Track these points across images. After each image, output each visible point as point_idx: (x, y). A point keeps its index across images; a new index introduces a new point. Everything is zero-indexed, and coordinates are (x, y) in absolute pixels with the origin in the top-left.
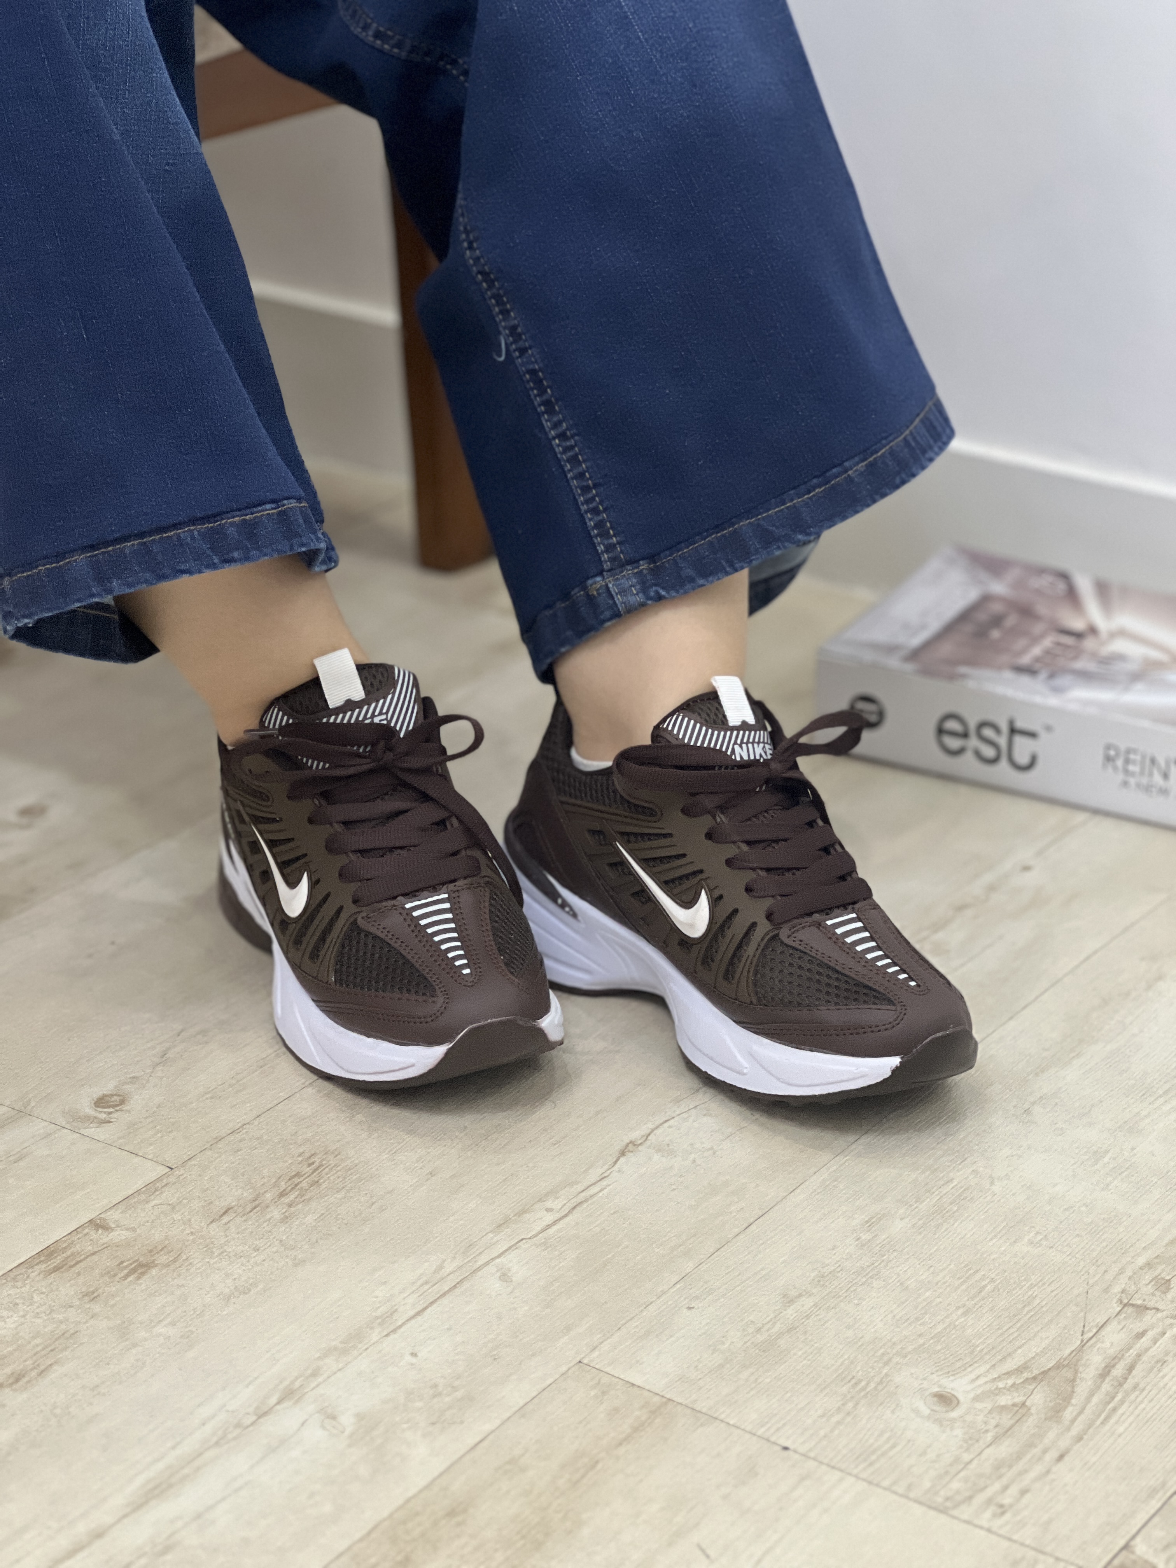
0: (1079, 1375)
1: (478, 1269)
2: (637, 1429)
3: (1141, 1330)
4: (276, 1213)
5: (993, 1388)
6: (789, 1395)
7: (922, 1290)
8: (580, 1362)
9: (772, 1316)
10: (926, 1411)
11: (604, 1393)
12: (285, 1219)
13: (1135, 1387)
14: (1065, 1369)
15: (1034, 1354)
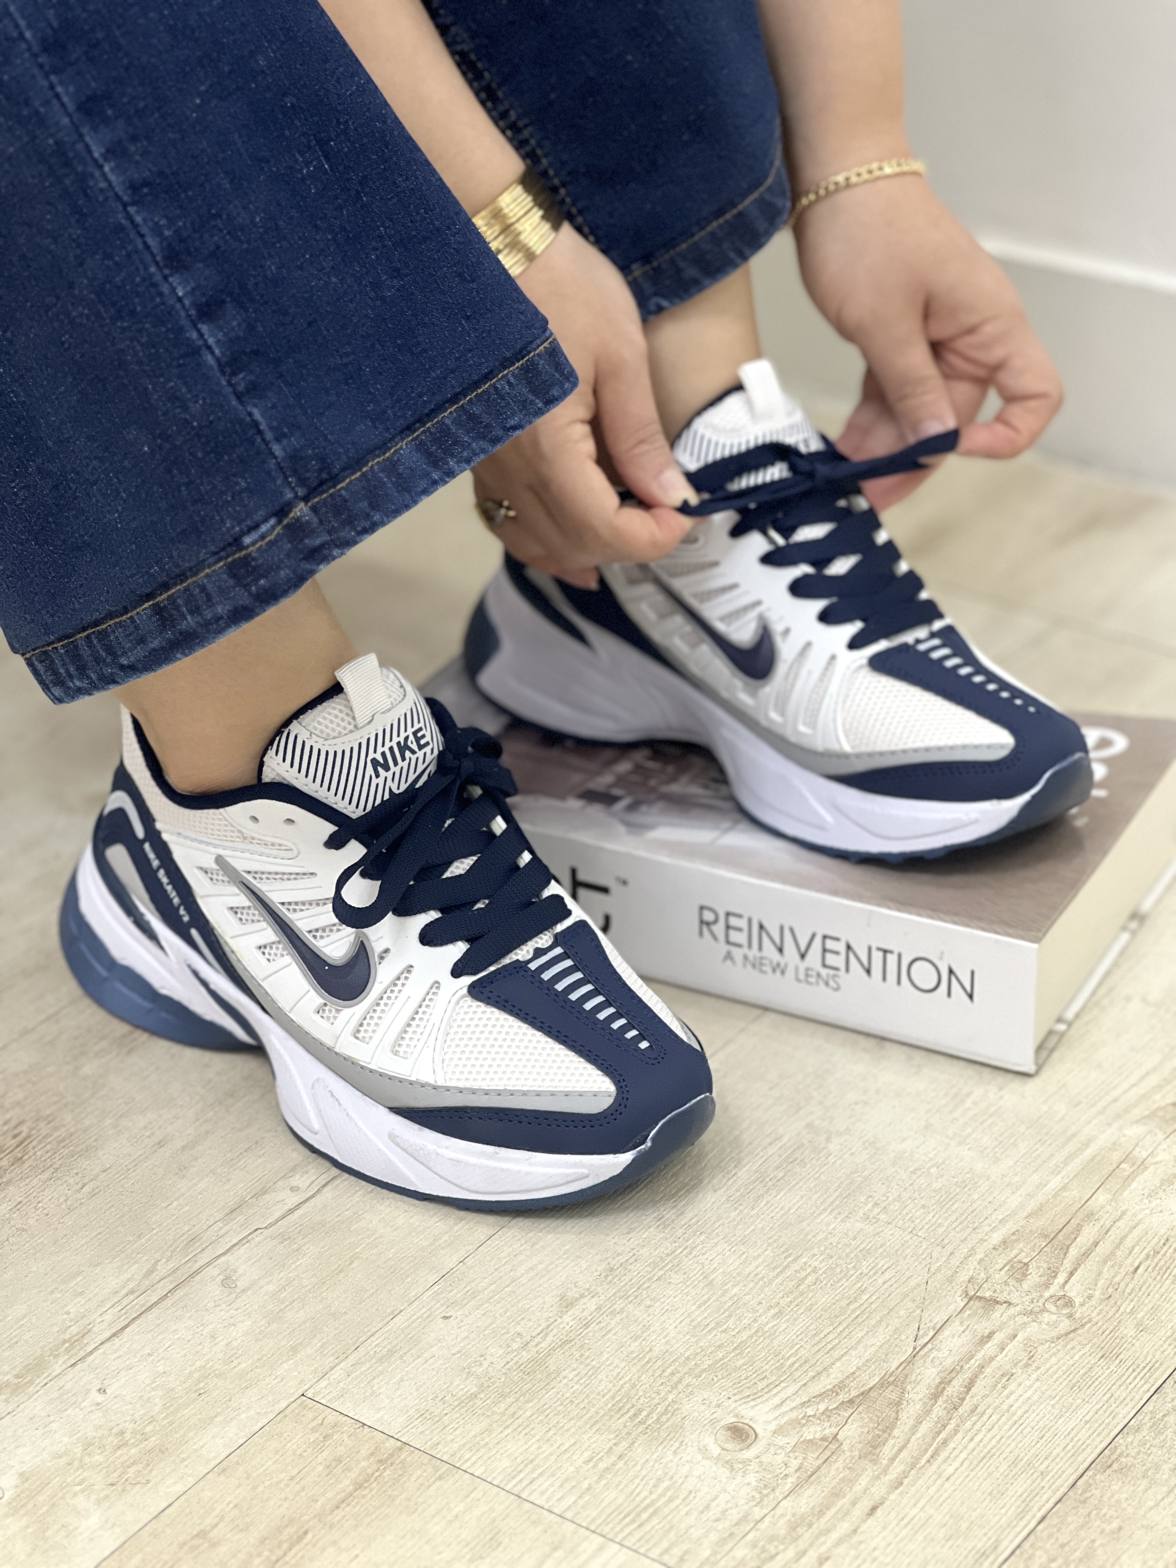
0: (907, 1395)
1: (198, 1272)
2: (360, 1485)
3: (987, 1331)
5: (800, 1417)
6: (551, 1433)
7: (730, 1284)
8: (303, 1395)
9: (544, 1325)
10: (716, 1451)
11: (326, 1437)
13: (973, 1410)
14: (891, 1388)
15: (855, 1368)
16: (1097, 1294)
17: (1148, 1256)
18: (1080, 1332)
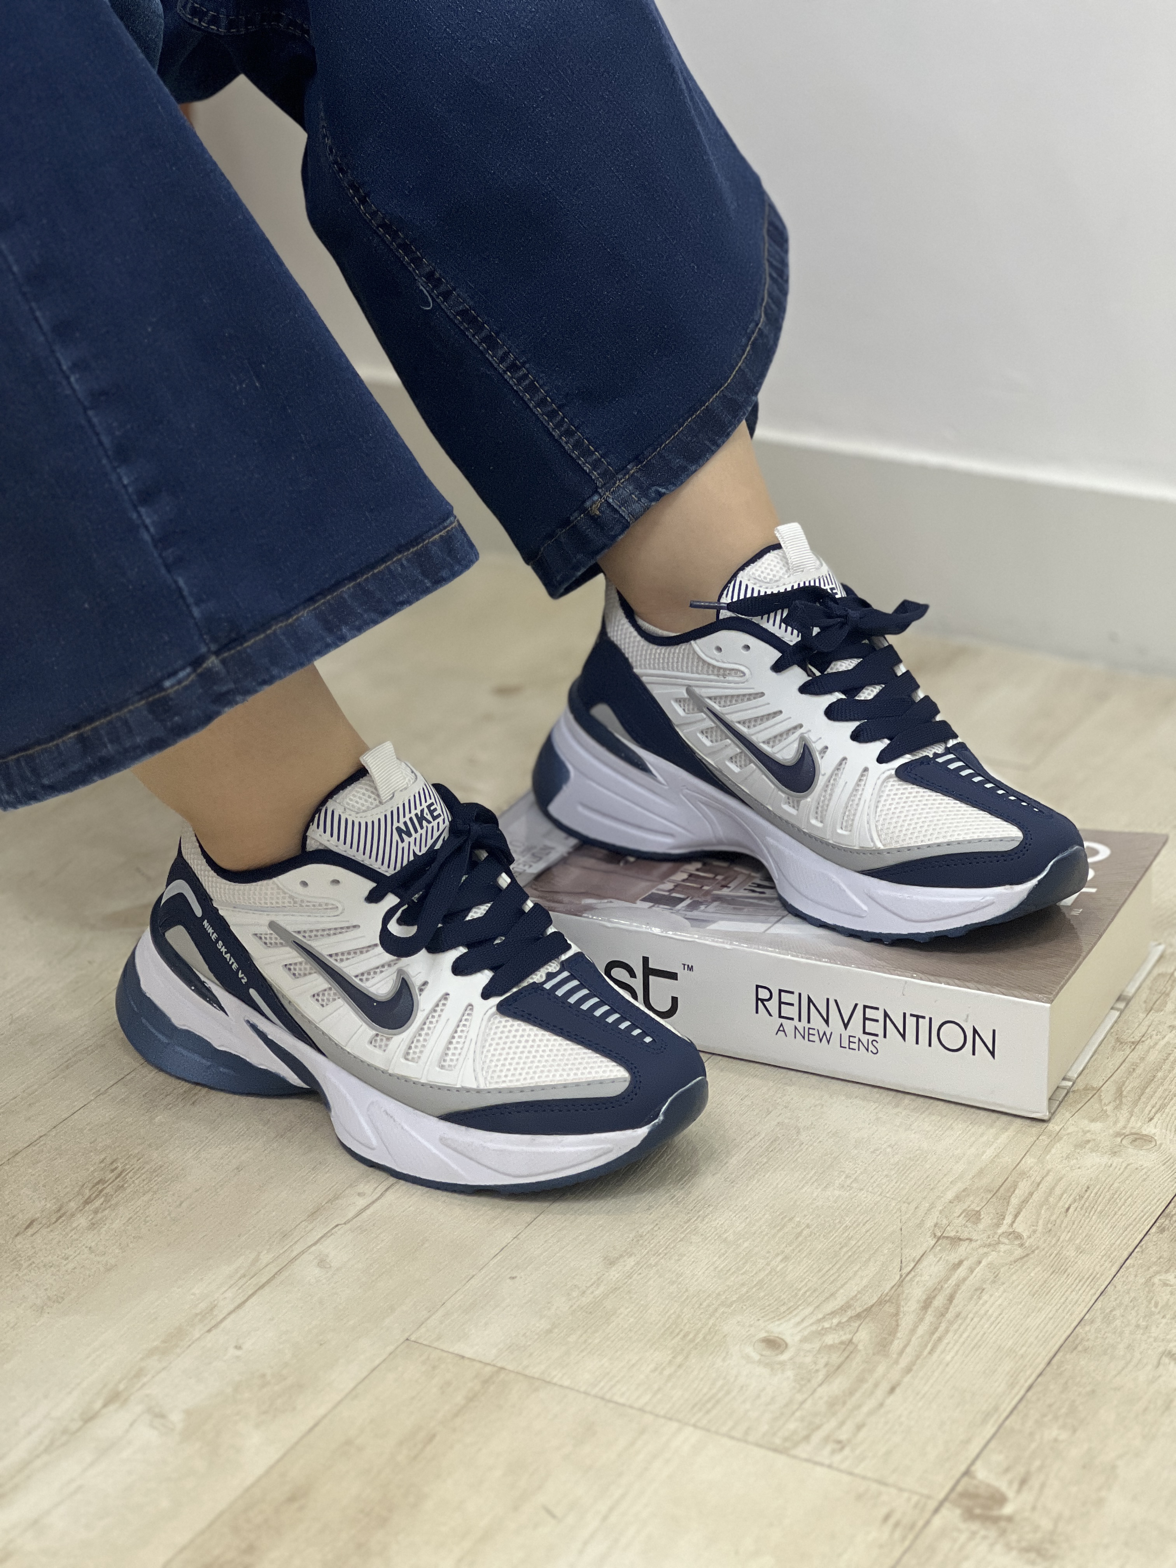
0: (902, 1309)
1: (295, 1258)
2: (472, 1398)
3: (957, 1261)
4: (82, 1221)
5: (820, 1328)
6: (619, 1353)
7: (740, 1241)
8: (407, 1339)
9: (595, 1278)
10: (756, 1357)
11: (434, 1368)
12: (93, 1226)
13: (958, 1316)
14: (888, 1305)
15: (856, 1292)
16: (1040, 1228)
17: (1075, 1201)
18: (1032, 1256)
